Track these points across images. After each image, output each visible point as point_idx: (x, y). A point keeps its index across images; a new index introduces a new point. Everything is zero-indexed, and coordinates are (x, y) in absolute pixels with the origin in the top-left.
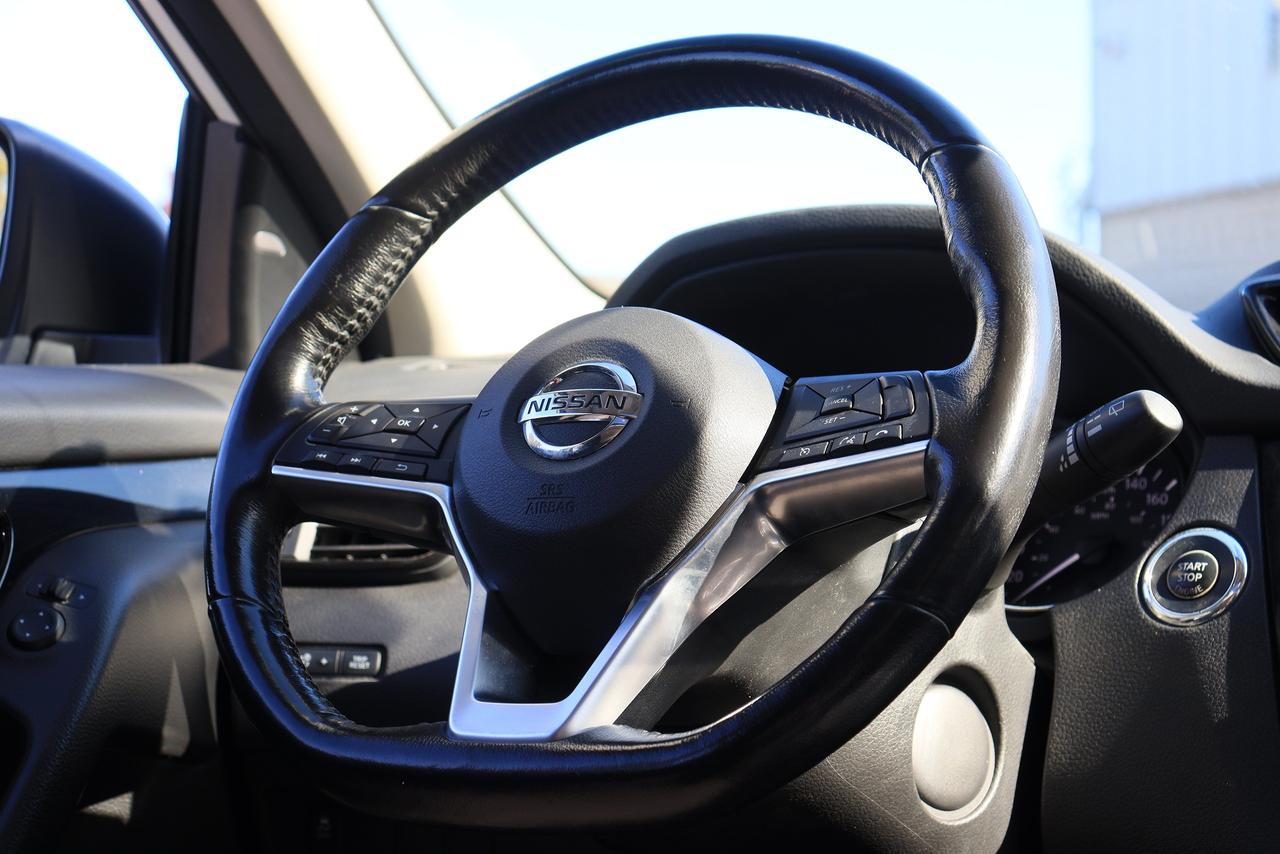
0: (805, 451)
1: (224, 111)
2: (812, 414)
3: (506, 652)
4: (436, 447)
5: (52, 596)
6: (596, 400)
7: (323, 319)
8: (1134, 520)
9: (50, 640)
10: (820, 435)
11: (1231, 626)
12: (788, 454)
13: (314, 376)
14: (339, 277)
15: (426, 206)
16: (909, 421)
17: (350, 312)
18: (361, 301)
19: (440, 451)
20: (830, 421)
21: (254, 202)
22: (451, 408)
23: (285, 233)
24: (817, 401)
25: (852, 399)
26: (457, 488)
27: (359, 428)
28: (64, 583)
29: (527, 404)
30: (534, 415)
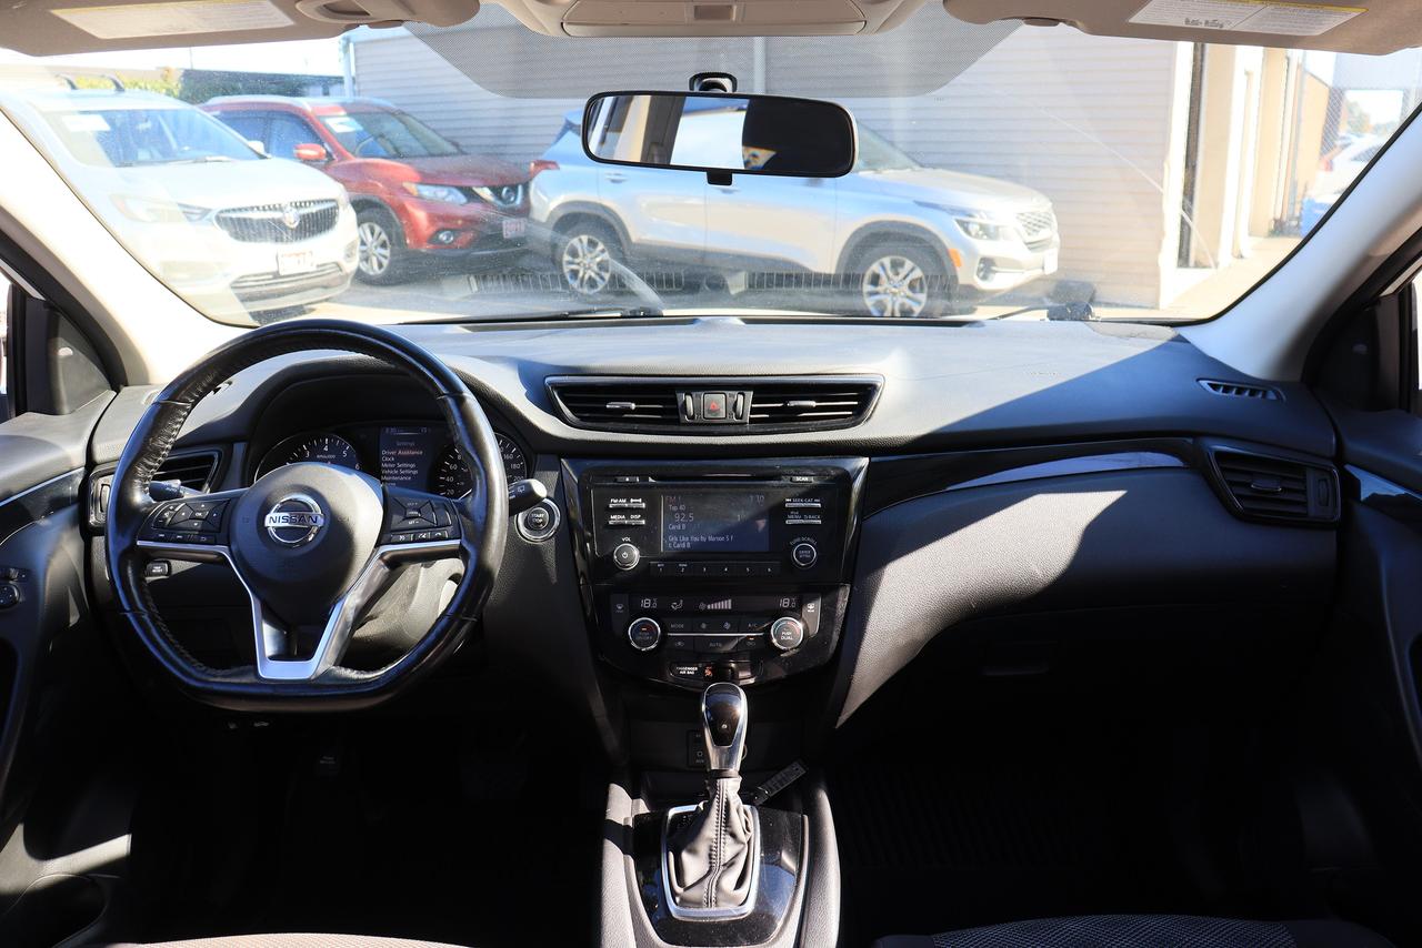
0: (401, 537)
1: (35, 294)
2: (401, 518)
3: (275, 630)
4: (218, 526)
5: (9, 578)
7: (146, 461)
9: (14, 602)
10: (409, 530)
12: (394, 539)
13: (145, 488)
14: (153, 439)
15: (189, 398)
16: (450, 529)
17: (159, 455)
18: (163, 449)
19: (220, 529)
20: (411, 523)
21: (56, 335)
22: (219, 504)
23: (73, 345)
24: (403, 509)
25: (419, 512)
26: (233, 548)
27: (177, 519)
28: (12, 570)
29: (268, 517)
30: (272, 524)
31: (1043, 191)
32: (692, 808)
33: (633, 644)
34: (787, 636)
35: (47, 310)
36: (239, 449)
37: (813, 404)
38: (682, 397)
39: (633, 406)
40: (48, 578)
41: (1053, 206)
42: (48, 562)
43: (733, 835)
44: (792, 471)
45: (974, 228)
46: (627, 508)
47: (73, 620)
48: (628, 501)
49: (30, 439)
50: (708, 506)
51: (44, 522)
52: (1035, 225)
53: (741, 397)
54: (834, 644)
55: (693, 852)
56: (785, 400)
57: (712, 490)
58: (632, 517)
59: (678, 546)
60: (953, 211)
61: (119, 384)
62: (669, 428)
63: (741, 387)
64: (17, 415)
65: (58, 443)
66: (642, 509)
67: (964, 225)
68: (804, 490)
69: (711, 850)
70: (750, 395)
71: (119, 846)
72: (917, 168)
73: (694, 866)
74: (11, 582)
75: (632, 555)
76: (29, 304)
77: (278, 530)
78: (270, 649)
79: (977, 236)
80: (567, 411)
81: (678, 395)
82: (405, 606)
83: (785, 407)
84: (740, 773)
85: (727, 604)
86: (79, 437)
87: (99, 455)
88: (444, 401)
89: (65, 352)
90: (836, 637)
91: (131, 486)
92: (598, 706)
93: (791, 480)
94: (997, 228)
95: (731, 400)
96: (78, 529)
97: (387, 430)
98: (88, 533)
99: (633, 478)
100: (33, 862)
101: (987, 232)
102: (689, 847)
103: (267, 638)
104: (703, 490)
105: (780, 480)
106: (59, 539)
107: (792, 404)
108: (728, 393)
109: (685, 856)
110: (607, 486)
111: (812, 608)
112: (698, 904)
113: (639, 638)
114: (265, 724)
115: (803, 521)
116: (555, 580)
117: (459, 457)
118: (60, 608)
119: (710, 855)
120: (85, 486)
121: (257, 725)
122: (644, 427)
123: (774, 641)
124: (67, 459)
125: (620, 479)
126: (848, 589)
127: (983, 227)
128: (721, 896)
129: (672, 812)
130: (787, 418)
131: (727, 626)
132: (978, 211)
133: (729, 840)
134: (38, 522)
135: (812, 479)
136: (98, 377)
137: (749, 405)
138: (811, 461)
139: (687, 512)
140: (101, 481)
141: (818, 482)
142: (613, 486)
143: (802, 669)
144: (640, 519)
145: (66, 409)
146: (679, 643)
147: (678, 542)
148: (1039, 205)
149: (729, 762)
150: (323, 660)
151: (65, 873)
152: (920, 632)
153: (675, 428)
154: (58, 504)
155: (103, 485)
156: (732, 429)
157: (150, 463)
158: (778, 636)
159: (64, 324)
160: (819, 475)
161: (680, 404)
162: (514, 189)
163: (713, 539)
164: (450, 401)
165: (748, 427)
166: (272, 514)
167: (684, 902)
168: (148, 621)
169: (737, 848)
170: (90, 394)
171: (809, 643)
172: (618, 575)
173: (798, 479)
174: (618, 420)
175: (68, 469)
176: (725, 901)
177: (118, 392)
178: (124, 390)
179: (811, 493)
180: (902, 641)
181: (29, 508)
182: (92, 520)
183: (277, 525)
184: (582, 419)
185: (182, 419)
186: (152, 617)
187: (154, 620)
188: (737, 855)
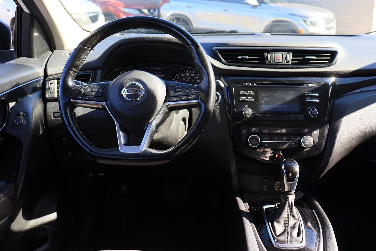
0: (174, 99)
1: (26, 10)
2: (174, 92)
3: (124, 134)
4: (102, 95)
5: (19, 115)
6: (137, 91)
7: (74, 69)
8: (193, 81)
9: (22, 124)
10: (178, 96)
11: (220, 107)
12: (171, 100)
13: (73, 80)
14: (76, 61)
15: (90, 46)
16: (194, 96)
17: (78, 67)
18: (80, 65)
19: (102, 96)
20: (178, 94)
21: (33, 27)
22: (102, 86)
23: (39, 32)
24: (174, 89)
25: (181, 90)
26: (108, 103)
27: (86, 91)
28: (21, 112)
29: (123, 91)
30: (125, 93)
31: (332, 11)
32: (273, 206)
33: (250, 144)
34: (307, 143)
35: (30, 17)
36: (99, 72)
37: (314, 58)
38: (266, 54)
39: (248, 57)
40: (33, 116)
41: (335, 16)
42: (33, 110)
43: (293, 216)
44: (308, 82)
45: (308, 22)
46: (247, 95)
47: (41, 132)
48: (247, 92)
49: (24, 65)
50: (277, 94)
51: (30, 96)
52: (329, 22)
53: (288, 55)
54: (323, 146)
55: (278, 222)
56: (304, 56)
57: (278, 88)
58: (249, 98)
59: (266, 109)
60: (301, 17)
61: (53, 49)
62: (261, 66)
63: (288, 51)
64: (18, 58)
65: (34, 67)
66: (252, 95)
67: (305, 21)
68: (312, 89)
69: (285, 222)
70: (291, 54)
71: (53, 216)
72: (288, 3)
73: (279, 228)
74: (20, 117)
75: (249, 112)
76: (23, 14)
77: (126, 95)
78: (123, 142)
79: (309, 25)
80: (223, 59)
81: (265, 53)
82: (169, 128)
83: (304, 59)
84: (295, 193)
85: (284, 131)
86: (41, 66)
87: (49, 72)
88: (190, 47)
89: (36, 34)
90: (324, 144)
91: (68, 79)
92: (233, 168)
93: (307, 85)
94: (316, 23)
95: (284, 56)
96: (41, 100)
97: (151, 67)
98: (45, 101)
99: (248, 84)
100: (24, 221)
101: (313, 24)
102: (277, 220)
103: (121, 137)
104: (275, 88)
105: (303, 85)
106: (36, 102)
107: (307, 57)
108: (283, 53)
109: (275, 223)
110: (238, 86)
111: (316, 133)
112: (284, 242)
113: (252, 142)
114: (103, 174)
115: (312, 100)
116: (219, 121)
117: (178, 78)
118: (37, 128)
119: (285, 224)
120: (44, 83)
121: (100, 175)
122: (252, 65)
123: (303, 145)
124: (38, 73)
125: (244, 84)
126: (329, 126)
127: (311, 22)
128: (293, 239)
129: (265, 207)
130: (305, 63)
131: (284, 139)
132: (310, 17)
133: (292, 218)
134: (28, 95)
135: (315, 85)
136: (46, 46)
137: (291, 58)
138: (314, 79)
139: (269, 96)
140: (50, 82)
141: (317, 86)
142: (242, 87)
143: (311, 155)
144: (252, 98)
145: (36, 56)
146: (267, 145)
147: (266, 107)
148: (330, 15)
149: (291, 189)
150: (144, 146)
151: (35, 225)
152: (354, 143)
153: (264, 66)
154: (35, 90)
155: (50, 84)
156: (285, 66)
157: (76, 70)
158: (304, 143)
159: (36, 23)
160: (317, 84)
161: (265, 57)
162: (154, 10)
163: (279, 107)
164: (193, 47)
165: (290, 66)
166: (125, 89)
167: (278, 241)
168: (76, 130)
169: (295, 221)
170: (44, 52)
171: (315, 146)
172: (244, 119)
173: (310, 85)
174: (242, 62)
175: (38, 77)
176: (294, 241)
177: (53, 52)
178: (55, 51)
179: (315, 90)
180: (348, 146)
181: (25, 90)
182: (47, 96)
183: (127, 93)
184: (228, 62)
185: (87, 54)
186: (77, 128)
187: (78, 130)
188: (295, 224)
